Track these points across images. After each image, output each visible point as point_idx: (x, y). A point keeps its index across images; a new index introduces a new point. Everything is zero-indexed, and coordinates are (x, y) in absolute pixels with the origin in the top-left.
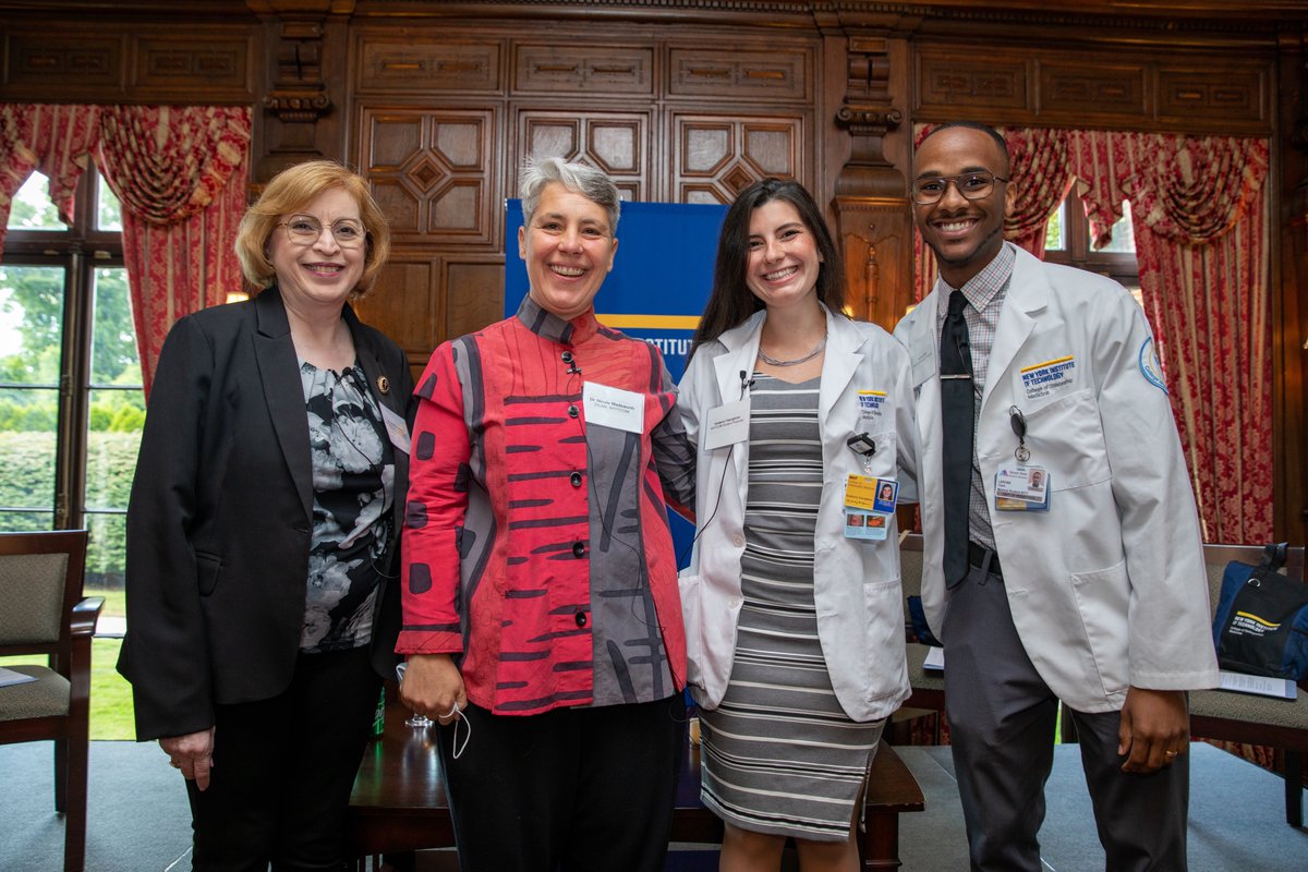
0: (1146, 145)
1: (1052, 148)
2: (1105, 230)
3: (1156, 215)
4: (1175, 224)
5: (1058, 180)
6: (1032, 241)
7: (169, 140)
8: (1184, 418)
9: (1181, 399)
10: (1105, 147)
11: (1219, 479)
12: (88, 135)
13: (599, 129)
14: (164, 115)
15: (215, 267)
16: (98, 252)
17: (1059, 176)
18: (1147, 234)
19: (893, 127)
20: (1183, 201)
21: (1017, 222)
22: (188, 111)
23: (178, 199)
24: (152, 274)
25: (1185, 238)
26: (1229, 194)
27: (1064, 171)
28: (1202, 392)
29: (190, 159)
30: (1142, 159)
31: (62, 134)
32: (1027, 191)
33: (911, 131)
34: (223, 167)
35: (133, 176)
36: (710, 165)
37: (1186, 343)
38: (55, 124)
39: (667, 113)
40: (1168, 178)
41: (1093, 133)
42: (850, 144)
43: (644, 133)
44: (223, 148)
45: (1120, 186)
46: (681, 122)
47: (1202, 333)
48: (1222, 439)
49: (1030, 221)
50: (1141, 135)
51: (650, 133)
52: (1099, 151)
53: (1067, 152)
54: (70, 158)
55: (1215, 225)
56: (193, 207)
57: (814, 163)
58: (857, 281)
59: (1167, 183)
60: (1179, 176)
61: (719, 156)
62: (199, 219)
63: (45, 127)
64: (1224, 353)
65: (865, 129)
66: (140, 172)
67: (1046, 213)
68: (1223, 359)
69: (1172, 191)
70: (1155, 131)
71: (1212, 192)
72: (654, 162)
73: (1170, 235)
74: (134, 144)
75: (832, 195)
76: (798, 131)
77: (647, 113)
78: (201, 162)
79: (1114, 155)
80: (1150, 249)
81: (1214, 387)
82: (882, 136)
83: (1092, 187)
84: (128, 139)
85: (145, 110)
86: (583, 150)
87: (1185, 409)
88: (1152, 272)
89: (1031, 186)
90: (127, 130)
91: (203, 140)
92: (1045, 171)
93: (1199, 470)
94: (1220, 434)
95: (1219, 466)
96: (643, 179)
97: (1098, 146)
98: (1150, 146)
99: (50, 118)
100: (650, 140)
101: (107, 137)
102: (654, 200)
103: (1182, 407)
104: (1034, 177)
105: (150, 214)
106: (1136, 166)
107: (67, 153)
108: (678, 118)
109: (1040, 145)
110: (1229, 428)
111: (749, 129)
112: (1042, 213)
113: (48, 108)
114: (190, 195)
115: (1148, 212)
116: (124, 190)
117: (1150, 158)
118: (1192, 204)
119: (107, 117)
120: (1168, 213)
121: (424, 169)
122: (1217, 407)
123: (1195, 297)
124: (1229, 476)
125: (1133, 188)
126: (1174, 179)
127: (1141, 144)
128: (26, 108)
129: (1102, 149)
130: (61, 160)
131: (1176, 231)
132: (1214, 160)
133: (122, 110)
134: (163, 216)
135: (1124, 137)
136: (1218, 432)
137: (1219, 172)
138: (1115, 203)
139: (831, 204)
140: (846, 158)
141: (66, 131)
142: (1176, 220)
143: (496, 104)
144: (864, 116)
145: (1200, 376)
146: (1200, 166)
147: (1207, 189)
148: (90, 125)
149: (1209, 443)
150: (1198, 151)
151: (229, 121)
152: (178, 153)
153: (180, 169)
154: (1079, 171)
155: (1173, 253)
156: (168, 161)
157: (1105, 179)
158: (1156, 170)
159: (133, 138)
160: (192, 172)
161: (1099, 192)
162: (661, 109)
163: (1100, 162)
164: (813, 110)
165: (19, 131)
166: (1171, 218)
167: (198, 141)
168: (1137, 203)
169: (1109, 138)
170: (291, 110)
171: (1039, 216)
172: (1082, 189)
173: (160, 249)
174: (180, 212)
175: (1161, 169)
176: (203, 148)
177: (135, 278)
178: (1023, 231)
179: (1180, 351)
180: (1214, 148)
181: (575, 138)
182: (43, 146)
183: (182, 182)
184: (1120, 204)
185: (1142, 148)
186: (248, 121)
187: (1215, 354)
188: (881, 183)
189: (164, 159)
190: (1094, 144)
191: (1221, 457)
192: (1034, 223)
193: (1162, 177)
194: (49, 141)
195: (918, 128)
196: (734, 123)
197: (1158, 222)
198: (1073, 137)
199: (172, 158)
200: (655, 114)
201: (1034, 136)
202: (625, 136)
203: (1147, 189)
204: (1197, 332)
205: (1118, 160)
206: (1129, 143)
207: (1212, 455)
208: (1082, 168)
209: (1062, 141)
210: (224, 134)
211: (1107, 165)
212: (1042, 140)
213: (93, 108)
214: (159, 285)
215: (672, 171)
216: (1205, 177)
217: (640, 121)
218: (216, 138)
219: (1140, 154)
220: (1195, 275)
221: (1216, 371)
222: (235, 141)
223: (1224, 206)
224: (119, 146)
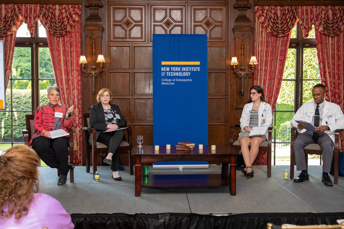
0: (319, 10)
1: (293, 11)
2: (306, 33)
3: (321, 29)
4: (326, 31)
5: (294, 20)
6: (286, 37)
7: (59, 14)
8: (327, 83)
9: (326, 78)
10: (308, 10)
11: (336, 99)
12: (38, 12)
13: (172, 10)
14: (57, 7)
15: (73, 48)
16: (40, 43)
17: (294, 19)
18: (319, 34)
19: (249, 8)
20: (329, 25)
21: (282, 33)
22: (64, 6)
23: (63, 30)
24: (57, 50)
25: (329, 35)
26: (342, 22)
27: (296, 18)
28: (333, 76)
29: (65, 19)
30: (318, 13)
31: (31, 12)
32: (285, 24)
33: (254, 8)
34: (74, 21)
35: (51, 24)
36: (201, 20)
37: (328, 63)
38: (29, 10)
39: (190, 6)
40: (325, 19)
41: (304, 7)
42: (238, 13)
43: (184, 11)
44: (74, 16)
45: (311, 21)
46: (193, 8)
47: (333, 60)
48: (337, 88)
49: (286, 32)
50: (318, 7)
51: (185, 11)
52: (306, 12)
53: (297, 12)
54: (34, 19)
55: (338, 31)
56: (67, 32)
57: (228, 19)
58: (239, 50)
59: (324, 20)
60: (328, 18)
61: (203, 17)
62: (68, 35)
63: (26, 10)
64: (339, 66)
65: (242, 9)
66: (52, 23)
67: (290, 30)
68: (339, 67)
69: (326, 22)
70: (322, 5)
71: (337, 22)
72: (187, 19)
73: (325, 34)
74: (50, 15)
75: (233, 27)
76: (224, 10)
77: (185, 6)
78: (68, 20)
79: (310, 12)
80: (319, 38)
81: (336, 75)
82: (246, 10)
83: (303, 22)
84: (48, 14)
85: (52, 6)
86: (168, 16)
87: (328, 81)
88: (320, 44)
89: (286, 22)
90: (48, 11)
91: (68, 14)
92: (290, 18)
93: (331, 97)
94: (337, 87)
95: (337, 96)
96: (184, 24)
97: (306, 10)
98: (321, 9)
99: (27, 8)
100: (185, 14)
101: (43, 13)
102: (187, 34)
103: (327, 80)
104: (287, 20)
105: (56, 34)
106: (316, 15)
107: (32, 18)
108: (193, 7)
109: (289, 11)
110: (340, 86)
111: (211, 9)
112: (289, 30)
113: (26, 5)
114: (66, 29)
115: (319, 28)
116: (49, 28)
117: (320, 13)
118: (331, 25)
119: (42, 8)
120: (324, 28)
121: (127, 22)
122: (336, 80)
123: (332, 51)
124: (339, 98)
125: (315, 21)
126: (326, 19)
127: (318, 9)
128: (20, 5)
129: (307, 11)
130: (31, 20)
131: (326, 33)
132: (338, 13)
133: (46, 6)
134: (59, 35)
135: (313, 7)
136: (336, 87)
137: (340, 16)
138: (309, 26)
139: (232, 29)
140: (236, 17)
141: (32, 12)
142: (326, 30)
143: (145, 4)
144: (241, 5)
145: (332, 72)
146: (334, 14)
147: (336, 21)
148: (38, 10)
149: (334, 90)
150: (335, 10)
151: (75, 9)
152: (62, 17)
153: (63, 22)
154: (300, 18)
155: (326, 39)
156: (60, 20)
157: (307, 20)
158: (321, 16)
159: (50, 14)
160: (66, 23)
161: (305, 23)
162: (188, 5)
163: (306, 15)
164: (228, 4)
165: (19, 12)
166: (325, 30)
167: (67, 14)
168: (316, 26)
169: (309, 8)
170: (92, 6)
171: (288, 31)
172: (301, 22)
173: (58, 43)
174: (64, 33)
175: (323, 16)
176: (69, 16)
177: (52, 51)
178: (283, 35)
179: (326, 66)
180: (339, 9)
181: (166, 13)
182: (26, 16)
183: (64, 26)
184: (311, 26)
185: (318, 10)
186: (80, 9)
187: (336, 66)
188: (245, 24)
189: (59, 19)
190: (305, 10)
191: (337, 93)
192: (287, 32)
193: (323, 18)
194: (28, 15)
195: (256, 7)
196: (207, 8)
197: (321, 31)
198: (299, 8)
199: (61, 19)
200: (187, 6)
201: (288, 8)
202: (179, 12)
203: (319, 22)
204: (332, 60)
205: (311, 14)
206: (314, 9)
207: (335, 93)
208: (301, 17)
209: (295, 9)
210: (74, 12)
211: (308, 15)
212: (290, 9)
213: (38, 5)
214: (59, 53)
215: (191, 22)
216: (335, 18)
217: (183, 8)
218: (72, 13)
219: (317, 12)
220: (332, 45)
221: (336, 70)
222: (77, 14)
223: (340, 26)
224: (46, 16)
